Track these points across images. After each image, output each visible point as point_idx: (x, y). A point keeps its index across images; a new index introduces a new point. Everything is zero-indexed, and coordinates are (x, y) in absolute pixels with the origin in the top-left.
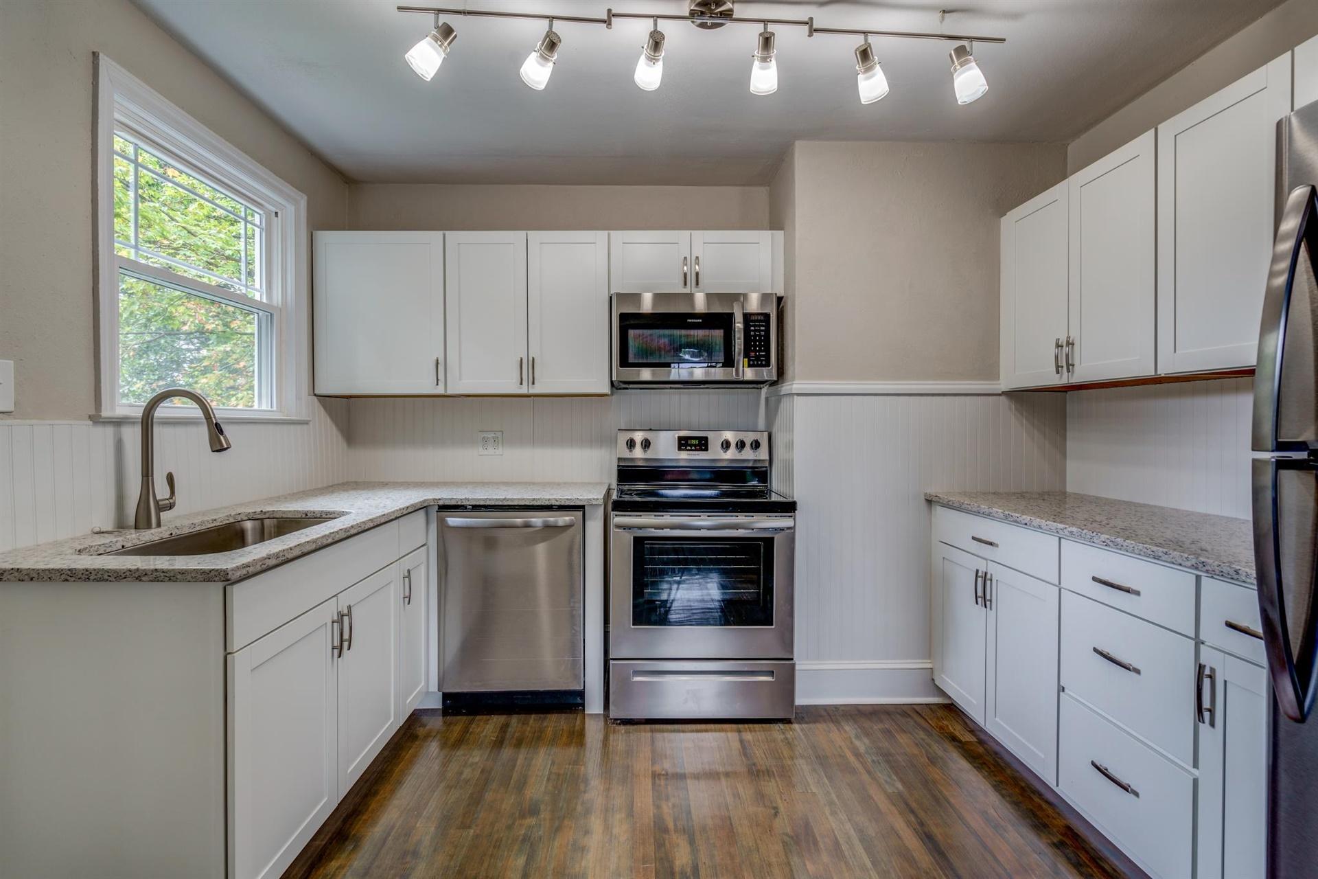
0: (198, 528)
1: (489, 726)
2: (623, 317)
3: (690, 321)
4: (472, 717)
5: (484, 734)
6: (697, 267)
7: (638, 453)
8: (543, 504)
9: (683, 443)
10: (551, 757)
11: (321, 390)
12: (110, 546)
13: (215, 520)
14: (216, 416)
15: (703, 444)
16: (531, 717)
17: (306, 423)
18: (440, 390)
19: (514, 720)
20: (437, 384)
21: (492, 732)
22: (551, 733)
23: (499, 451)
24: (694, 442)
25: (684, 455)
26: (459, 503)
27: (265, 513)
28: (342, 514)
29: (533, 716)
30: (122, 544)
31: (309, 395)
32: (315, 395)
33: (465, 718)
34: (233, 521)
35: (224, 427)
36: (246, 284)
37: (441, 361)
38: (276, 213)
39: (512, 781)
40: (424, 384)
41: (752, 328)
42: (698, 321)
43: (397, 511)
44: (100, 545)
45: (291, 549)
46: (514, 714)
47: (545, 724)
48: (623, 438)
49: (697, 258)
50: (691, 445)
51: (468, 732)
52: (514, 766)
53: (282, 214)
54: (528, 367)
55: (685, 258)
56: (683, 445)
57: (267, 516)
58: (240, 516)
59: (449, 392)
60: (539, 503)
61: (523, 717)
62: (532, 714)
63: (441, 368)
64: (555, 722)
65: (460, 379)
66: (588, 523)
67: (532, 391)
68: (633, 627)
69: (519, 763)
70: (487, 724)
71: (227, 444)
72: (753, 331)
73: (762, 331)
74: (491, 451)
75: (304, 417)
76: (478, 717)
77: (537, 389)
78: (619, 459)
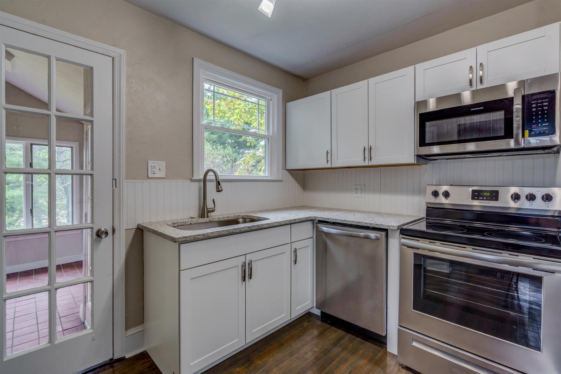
0: (221, 220)
1: (335, 333)
2: (421, 116)
3: (473, 109)
4: (331, 326)
5: (329, 338)
6: (481, 72)
7: (442, 200)
8: (363, 225)
9: (476, 195)
10: (351, 368)
11: (289, 167)
12: (186, 223)
13: (229, 217)
14: (219, 178)
15: (494, 196)
16: (357, 339)
17: (282, 181)
18: (329, 166)
19: (349, 336)
20: (327, 163)
21: (333, 339)
22: (361, 353)
23: (363, 195)
24: (485, 194)
25: (476, 203)
26: (325, 220)
27: (248, 216)
28: (265, 219)
29: (358, 339)
30: (190, 222)
31: (283, 170)
32: (287, 170)
33: (327, 325)
34: (237, 218)
35: (221, 183)
36: (258, 128)
37: (329, 151)
38: (271, 99)
39: (325, 371)
40: (322, 164)
41: (534, 105)
42: (481, 108)
43: (287, 221)
44: (182, 222)
45: (212, 233)
46: (350, 333)
47: (361, 347)
48: (430, 189)
49: (481, 64)
50: (483, 197)
51: (323, 333)
52: (331, 363)
53: (273, 99)
54: (368, 151)
55: (471, 67)
56: (476, 196)
57: (249, 217)
58: (239, 216)
59: (333, 166)
60: (361, 224)
61: (353, 337)
62: (358, 337)
63: (329, 155)
64: (369, 347)
65: (337, 160)
66: (390, 240)
67: (371, 164)
68: (413, 310)
69: (334, 362)
70: (334, 333)
71: (221, 189)
72: (534, 107)
73: (545, 106)
74: (359, 195)
75: (280, 179)
76: (333, 328)
77: (374, 162)
78: (427, 203)
